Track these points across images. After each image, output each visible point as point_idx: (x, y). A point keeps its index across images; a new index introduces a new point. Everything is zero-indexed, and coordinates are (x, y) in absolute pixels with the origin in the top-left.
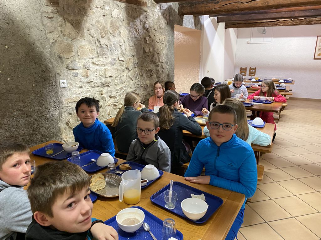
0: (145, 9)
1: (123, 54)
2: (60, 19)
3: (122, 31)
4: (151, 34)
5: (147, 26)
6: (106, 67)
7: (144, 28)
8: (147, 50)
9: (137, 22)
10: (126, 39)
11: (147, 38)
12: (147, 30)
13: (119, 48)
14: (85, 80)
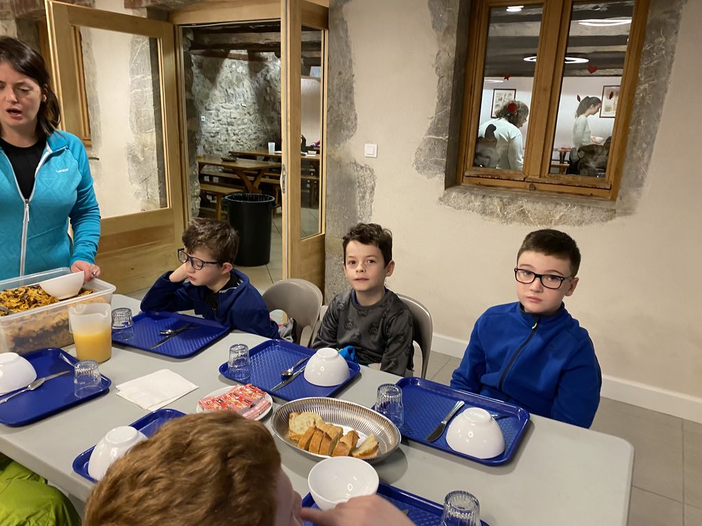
0: (267, 63)
1: (245, 101)
2: (203, 77)
3: (245, 83)
4: (272, 85)
5: (268, 78)
6: (232, 110)
7: (265, 79)
8: (268, 99)
9: (259, 75)
10: (248, 89)
11: (268, 89)
12: (268, 81)
13: (242, 97)
14: (216, 119)
